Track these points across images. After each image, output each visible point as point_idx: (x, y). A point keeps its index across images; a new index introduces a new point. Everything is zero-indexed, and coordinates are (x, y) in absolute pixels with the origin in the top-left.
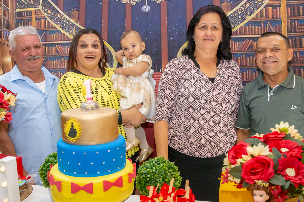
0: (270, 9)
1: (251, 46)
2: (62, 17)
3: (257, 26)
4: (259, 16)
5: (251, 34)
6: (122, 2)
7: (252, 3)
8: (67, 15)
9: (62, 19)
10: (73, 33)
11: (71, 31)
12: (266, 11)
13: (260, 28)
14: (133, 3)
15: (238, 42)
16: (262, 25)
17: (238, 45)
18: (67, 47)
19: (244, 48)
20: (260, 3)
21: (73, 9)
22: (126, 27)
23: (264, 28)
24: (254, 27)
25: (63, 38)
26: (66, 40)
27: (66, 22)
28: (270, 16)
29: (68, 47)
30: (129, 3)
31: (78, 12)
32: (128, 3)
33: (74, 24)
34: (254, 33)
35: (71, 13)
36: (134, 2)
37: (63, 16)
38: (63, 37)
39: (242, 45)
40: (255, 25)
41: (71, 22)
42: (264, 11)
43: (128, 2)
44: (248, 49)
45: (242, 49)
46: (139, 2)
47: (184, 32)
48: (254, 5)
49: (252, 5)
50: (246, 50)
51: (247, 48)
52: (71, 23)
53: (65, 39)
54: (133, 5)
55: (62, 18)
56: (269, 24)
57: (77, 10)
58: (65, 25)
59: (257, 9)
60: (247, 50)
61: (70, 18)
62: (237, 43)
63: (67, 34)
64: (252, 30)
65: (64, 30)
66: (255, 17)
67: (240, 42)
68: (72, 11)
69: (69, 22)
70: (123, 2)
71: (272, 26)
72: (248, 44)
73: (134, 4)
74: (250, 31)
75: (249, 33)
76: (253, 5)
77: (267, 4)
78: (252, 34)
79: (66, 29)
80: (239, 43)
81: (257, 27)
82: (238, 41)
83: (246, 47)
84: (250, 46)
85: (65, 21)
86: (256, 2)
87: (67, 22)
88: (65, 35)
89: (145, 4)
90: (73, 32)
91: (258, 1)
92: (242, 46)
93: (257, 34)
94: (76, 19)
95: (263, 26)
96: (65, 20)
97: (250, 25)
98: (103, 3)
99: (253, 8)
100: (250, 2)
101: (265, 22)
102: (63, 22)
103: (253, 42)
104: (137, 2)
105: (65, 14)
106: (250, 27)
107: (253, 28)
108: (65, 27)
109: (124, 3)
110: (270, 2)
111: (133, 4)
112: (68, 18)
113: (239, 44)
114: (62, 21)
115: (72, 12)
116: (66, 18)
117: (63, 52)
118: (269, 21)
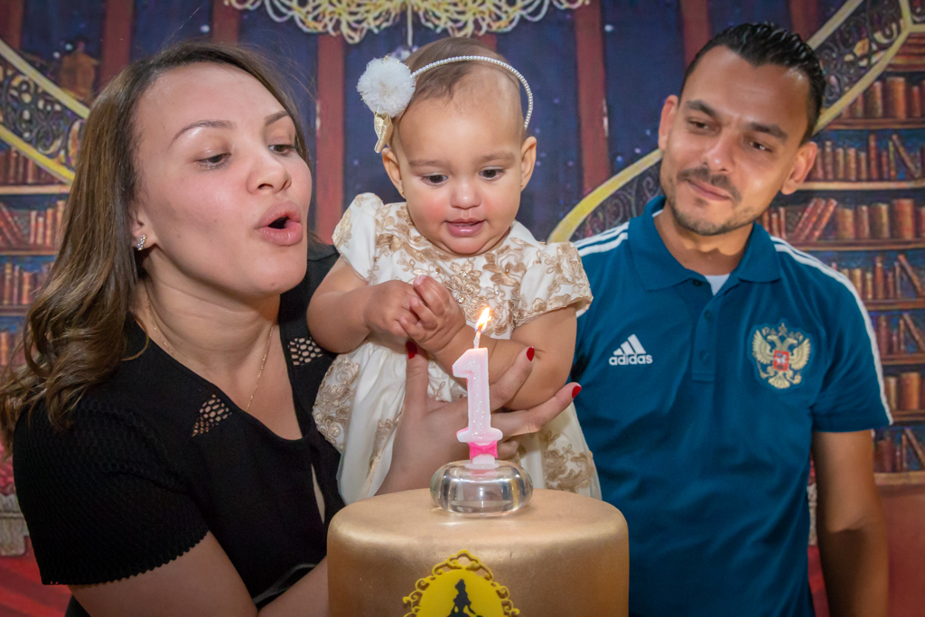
0: (899, 84)
1: (834, 225)
2: (13, 77)
3: (852, 146)
4: (860, 109)
5: (830, 176)
6: (300, 29)
7: (834, 59)
8: (42, 70)
9: (15, 89)
10: (67, 152)
11: (58, 143)
12: (887, 92)
13: (863, 155)
14: (352, 34)
15: (782, 210)
16: (872, 144)
17: (783, 219)
18: (34, 214)
19: (807, 231)
20: (864, 63)
21: (69, 47)
22: (318, 134)
23: (879, 156)
24: (840, 151)
25: (17, 172)
26: (30, 180)
27: (34, 102)
28: (901, 112)
29: (38, 215)
30: (332, 33)
31: (94, 62)
32: (327, 33)
33: (74, 114)
34: (841, 175)
35: (60, 61)
36: (354, 30)
37: (18, 72)
38: (17, 166)
39: (800, 218)
40: (844, 143)
41: (59, 103)
42: (878, 93)
43: (330, 28)
44: (824, 236)
45: (799, 235)
46: (376, 31)
47: (571, 164)
48: (839, 66)
49: (832, 66)
50: (814, 240)
51: (817, 234)
52: (58, 108)
53: (25, 175)
54: (350, 41)
55: (16, 83)
56: (898, 143)
57: (88, 53)
58: (27, 115)
59: (852, 83)
60: (820, 238)
61: (57, 83)
62: (777, 212)
63: (37, 156)
64: (835, 163)
65: (20, 135)
66: (845, 115)
67: (790, 207)
68: (65, 53)
69: (47, 102)
70: (305, 29)
71: (908, 149)
72: (820, 217)
73: (357, 39)
74: (829, 168)
75: (825, 173)
76: (836, 66)
77: (890, 65)
78: (836, 179)
79: (31, 131)
80: (786, 212)
81: (852, 152)
82: (782, 205)
83: (814, 229)
84: (828, 224)
85: (27, 98)
86: (849, 58)
87: (41, 104)
88: (26, 160)
89: (403, 43)
90: (65, 147)
91: (854, 55)
92: (798, 223)
93: (853, 178)
94: (83, 90)
95: (877, 148)
96: (27, 91)
97: (828, 143)
98: (216, 25)
99: (837, 78)
100: (827, 54)
101: (883, 136)
102: (18, 100)
103: (840, 210)
104: (370, 31)
105: (32, 64)
106: (828, 150)
107: (838, 153)
108: (30, 121)
109: (309, 35)
110: (900, 61)
111: (352, 38)
112: (46, 85)
113: (787, 217)
114: (12, 96)
115: (67, 59)
116: (36, 86)
117: (14, 234)
118: (896, 131)
